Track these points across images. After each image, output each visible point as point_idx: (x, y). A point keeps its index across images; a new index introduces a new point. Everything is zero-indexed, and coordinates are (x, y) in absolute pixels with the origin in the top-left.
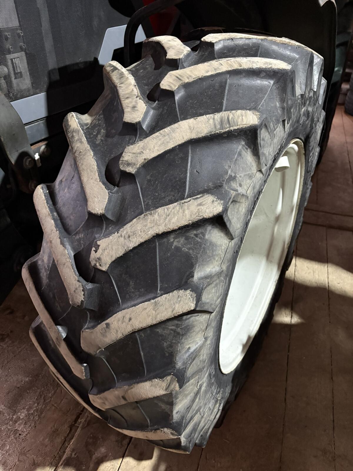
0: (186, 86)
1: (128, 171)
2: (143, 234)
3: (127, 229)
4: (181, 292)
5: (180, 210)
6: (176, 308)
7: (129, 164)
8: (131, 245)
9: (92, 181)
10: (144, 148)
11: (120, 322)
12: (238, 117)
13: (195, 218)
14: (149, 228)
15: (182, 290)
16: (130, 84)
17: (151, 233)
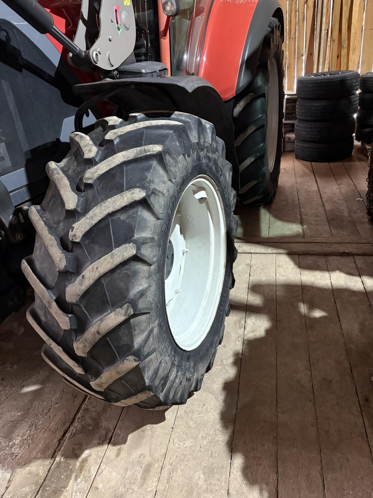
0: (120, 136)
1: (88, 183)
2: (100, 215)
3: (91, 213)
4: (127, 245)
5: (121, 198)
6: (125, 255)
7: (89, 179)
8: (94, 222)
9: (67, 192)
10: (97, 169)
11: (91, 272)
12: (151, 148)
13: (131, 201)
14: (103, 211)
15: (127, 243)
16: (87, 140)
17: (105, 213)
